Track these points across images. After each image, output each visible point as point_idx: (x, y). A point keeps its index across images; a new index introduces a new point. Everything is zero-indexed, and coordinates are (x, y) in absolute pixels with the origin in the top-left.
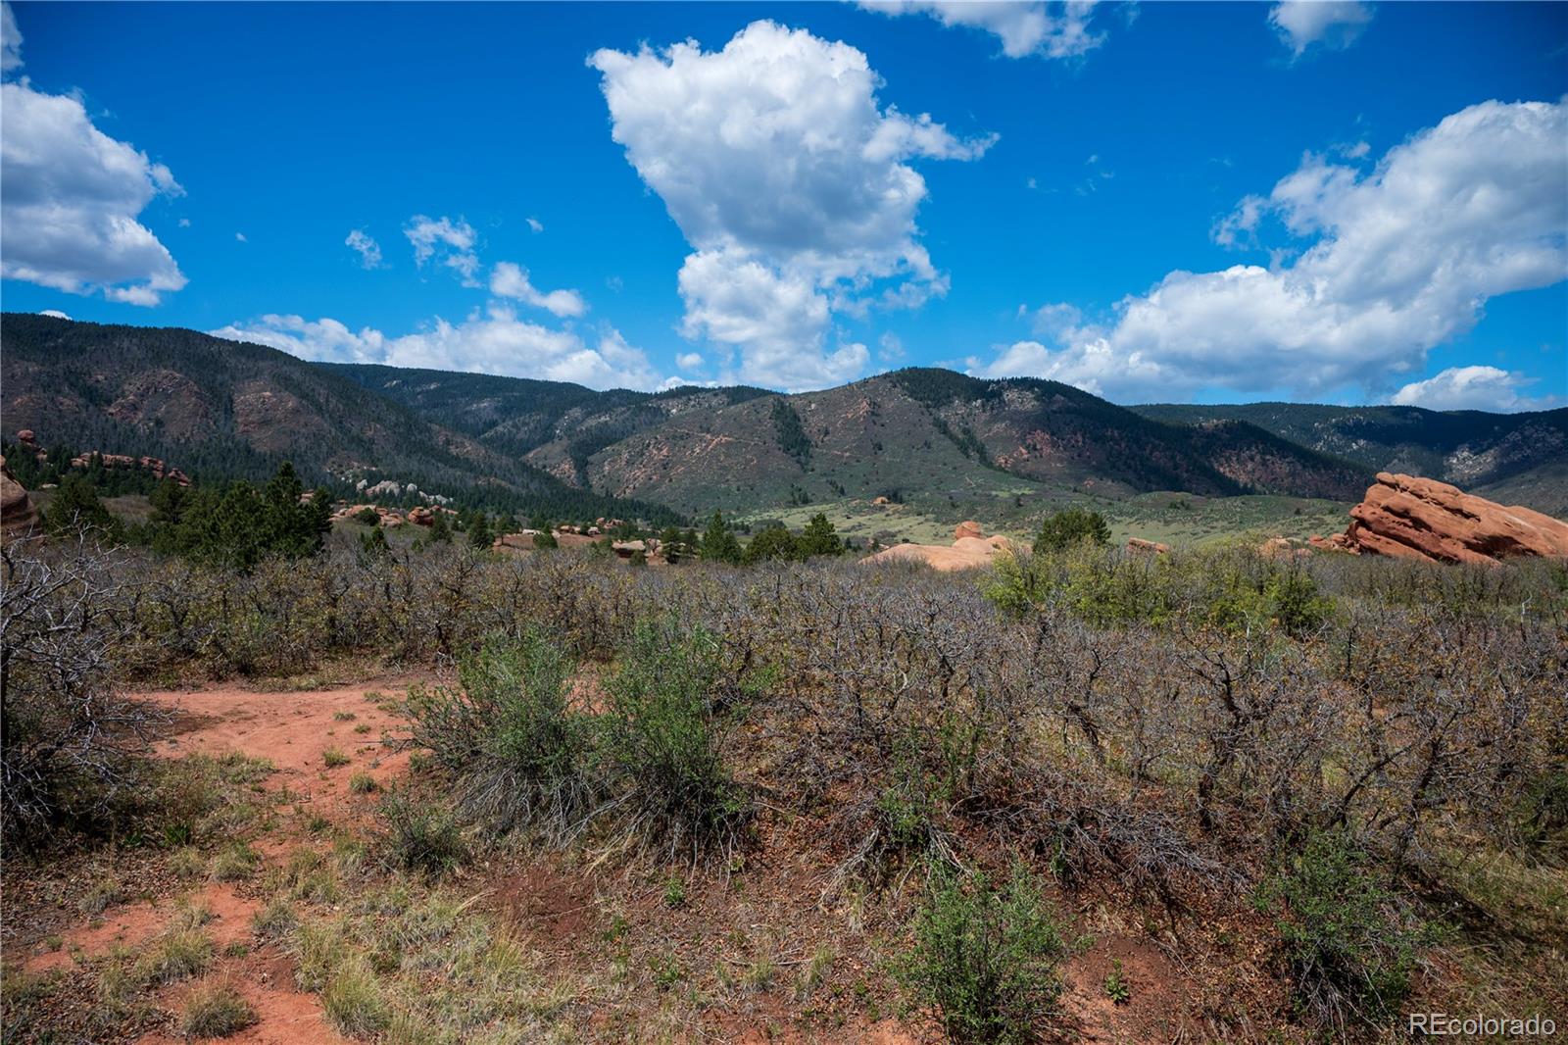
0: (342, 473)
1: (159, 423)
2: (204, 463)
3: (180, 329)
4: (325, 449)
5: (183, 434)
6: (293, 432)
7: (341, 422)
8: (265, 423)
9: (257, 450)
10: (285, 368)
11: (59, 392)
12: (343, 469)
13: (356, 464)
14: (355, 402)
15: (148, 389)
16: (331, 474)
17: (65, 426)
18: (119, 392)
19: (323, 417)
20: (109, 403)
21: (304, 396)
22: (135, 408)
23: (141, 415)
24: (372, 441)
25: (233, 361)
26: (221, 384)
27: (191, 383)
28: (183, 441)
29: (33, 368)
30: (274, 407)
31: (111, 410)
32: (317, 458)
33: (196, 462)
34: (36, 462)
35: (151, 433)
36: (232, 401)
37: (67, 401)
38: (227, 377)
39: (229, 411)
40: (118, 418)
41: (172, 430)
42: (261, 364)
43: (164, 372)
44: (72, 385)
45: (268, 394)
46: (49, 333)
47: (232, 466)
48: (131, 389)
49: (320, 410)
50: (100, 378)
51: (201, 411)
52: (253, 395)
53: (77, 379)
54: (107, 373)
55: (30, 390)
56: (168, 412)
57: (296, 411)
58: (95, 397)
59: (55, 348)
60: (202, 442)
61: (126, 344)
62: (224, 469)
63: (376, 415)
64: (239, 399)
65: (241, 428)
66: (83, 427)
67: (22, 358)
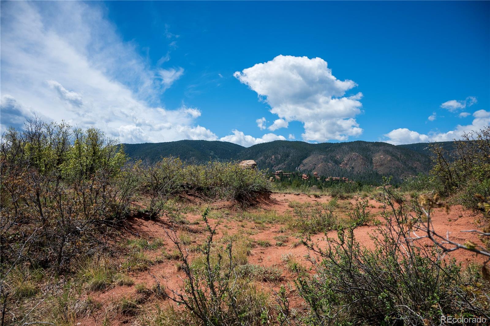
0: (406, 179)
1: (353, 168)
2: (364, 178)
3: (358, 141)
4: (400, 172)
5: (359, 170)
6: (390, 167)
7: (405, 163)
8: (381, 165)
9: (379, 173)
10: (387, 148)
11: (328, 162)
12: (406, 177)
13: (410, 176)
14: (410, 156)
15: (350, 159)
16: (402, 179)
17: (330, 171)
18: (342, 160)
19: (399, 161)
20: (340, 164)
21: (393, 156)
22: (346, 164)
23: (348, 166)
24: (416, 168)
25: (372, 148)
26: (369, 155)
27: (361, 156)
28: (359, 172)
29: (323, 157)
30: (384, 160)
31: (341, 166)
32: (398, 174)
33: (362, 178)
34: (317, 180)
35: (351, 171)
36: (372, 160)
37: (330, 164)
38: (370, 153)
39: (371, 163)
40: (342, 167)
41: (356, 169)
42: (380, 148)
43: (353, 153)
44: (331, 160)
45: (382, 156)
46: (327, 147)
47: (372, 179)
48: (345, 159)
49: (398, 159)
50: (338, 157)
51: (363, 163)
52: (378, 157)
53: (333, 158)
54: (340, 156)
55: (322, 162)
56: (355, 165)
57: (390, 161)
58: (337, 162)
59: (328, 151)
60: (364, 172)
61: (344, 147)
62: (369, 180)
63: (417, 159)
64: (374, 159)
65: (375, 167)
66: (334, 171)
67: (320, 154)
